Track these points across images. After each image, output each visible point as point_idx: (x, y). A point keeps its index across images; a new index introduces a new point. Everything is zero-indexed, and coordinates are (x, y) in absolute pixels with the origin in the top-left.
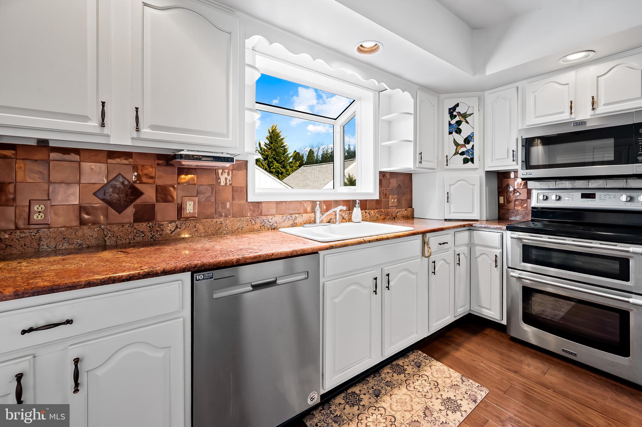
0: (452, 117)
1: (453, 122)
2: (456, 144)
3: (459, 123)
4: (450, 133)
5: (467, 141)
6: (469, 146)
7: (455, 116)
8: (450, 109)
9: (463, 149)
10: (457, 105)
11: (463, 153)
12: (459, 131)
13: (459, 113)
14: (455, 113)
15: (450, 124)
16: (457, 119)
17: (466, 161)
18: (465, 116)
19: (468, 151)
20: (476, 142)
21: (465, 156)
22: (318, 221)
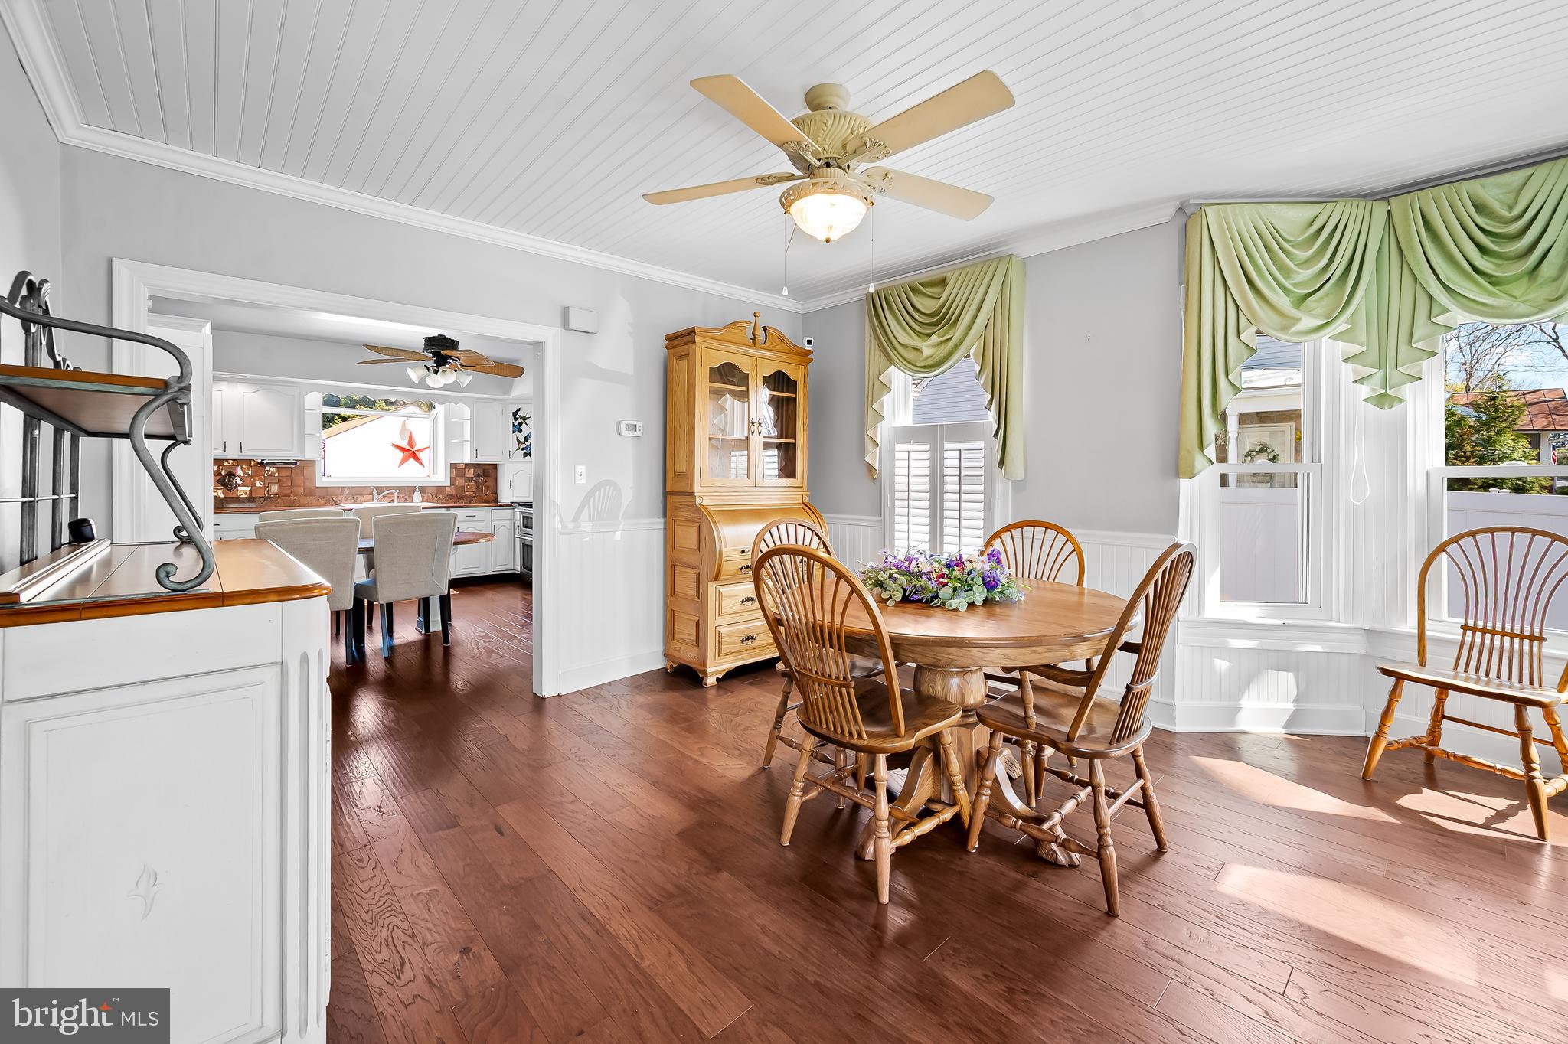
0: (516, 419)
1: (516, 423)
2: (519, 442)
3: (520, 424)
4: (514, 432)
5: (526, 439)
6: (527, 443)
7: (518, 419)
8: (513, 413)
9: (524, 446)
10: (519, 410)
11: (523, 449)
12: (520, 431)
13: (520, 416)
14: (517, 416)
15: (514, 425)
16: (519, 421)
17: (525, 455)
18: (524, 419)
19: (527, 447)
20: (532, 440)
21: (525, 451)
22: (375, 500)
